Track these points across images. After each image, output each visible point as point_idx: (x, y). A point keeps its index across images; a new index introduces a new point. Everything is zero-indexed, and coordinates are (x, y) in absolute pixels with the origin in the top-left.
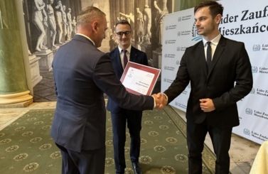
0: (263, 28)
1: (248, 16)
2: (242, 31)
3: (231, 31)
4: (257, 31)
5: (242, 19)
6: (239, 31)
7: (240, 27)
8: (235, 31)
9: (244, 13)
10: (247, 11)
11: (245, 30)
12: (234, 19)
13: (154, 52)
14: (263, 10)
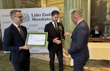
0: (50, 19)
1: (44, 15)
2: (43, 20)
3: (39, 19)
4: (48, 20)
5: (43, 16)
6: (42, 19)
8: (41, 19)
10: (44, 14)
11: (44, 19)
12: (40, 15)
14: (49, 14)
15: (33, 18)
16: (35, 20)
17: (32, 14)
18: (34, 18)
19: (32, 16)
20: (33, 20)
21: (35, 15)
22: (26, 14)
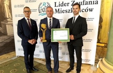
3: (66, 11)
5: (72, 5)
6: (70, 11)
7: (71, 9)
8: (68, 11)
9: (73, 2)
10: (74, 1)
12: (67, 5)
14: (84, 2)
16: (59, 13)
17: (55, 3)
19: (55, 6)
20: (56, 12)
21: (59, 4)
22: (46, 4)
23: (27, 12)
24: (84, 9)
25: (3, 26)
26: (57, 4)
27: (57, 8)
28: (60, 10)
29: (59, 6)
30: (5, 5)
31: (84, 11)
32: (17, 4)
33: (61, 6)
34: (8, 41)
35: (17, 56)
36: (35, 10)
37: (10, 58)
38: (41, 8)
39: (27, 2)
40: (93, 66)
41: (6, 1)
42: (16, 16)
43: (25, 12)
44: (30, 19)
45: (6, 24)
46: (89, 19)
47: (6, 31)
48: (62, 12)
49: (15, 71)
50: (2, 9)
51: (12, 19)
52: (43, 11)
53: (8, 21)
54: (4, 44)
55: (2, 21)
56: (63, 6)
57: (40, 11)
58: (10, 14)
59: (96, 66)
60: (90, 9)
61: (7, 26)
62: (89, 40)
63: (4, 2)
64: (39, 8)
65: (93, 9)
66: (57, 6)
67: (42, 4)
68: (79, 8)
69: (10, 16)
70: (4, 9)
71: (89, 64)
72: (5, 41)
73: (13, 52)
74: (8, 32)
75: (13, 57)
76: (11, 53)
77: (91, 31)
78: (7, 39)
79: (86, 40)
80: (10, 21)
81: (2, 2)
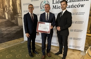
1: (69, 1)
4: (73, 7)
11: (68, 7)
13: (15, 16)
15: (53, 6)
16: (56, 8)
17: (53, 1)
18: (56, 6)
19: (53, 3)
20: (53, 8)
21: (56, 2)
22: (46, 2)
23: (31, 9)
24: (76, 5)
25: (15, 19)
26: (55, 2)
27: (54, 5)
28: (57, 6)
29: (56, 3)
30: (17, 4)
31: (77, 6)
32: (25, 3)
33: (58, 3)
34: (19, 30)
35: (25, 41)
36: (37, 7)
37: (20, 42)
38: (42, 5)
39: (32, 1)
40: (83, 52)
41: (18, 0)
42: (24, 12)
43: (29, 8)
44: (33, 13)
45: (18, 17)
46: (81, 14)
47: (18, 23)
48: (58, 8)
49: (23, 51)
50: (15, 7)
51: (21, 14)
52: (44, 8)
53: (19, 15)
54: (16, 32)
55: (15, 15)
56: (59, 3)
57: (42, 7)
58: (20, 10)
59: (86, 52)
60: (82, 5)
61: (18, 19)
62: (80, 30)
63: (16, 1)
64: (41, 5)
65: (84, 5)
66: (54, 3)
67: (43, 2)
68: (66, 4)
69: (20, 12)
70: (16, 7)
71: (80, 50)
72: (17, 30)
73: (22, 38)
74: (19, 23)
75: (22, 41)
76: (21, 39)
77: (81, 23)
78: (18, 28)
79: (77, 31)
80: (20, 15)
81: (15, 1)
